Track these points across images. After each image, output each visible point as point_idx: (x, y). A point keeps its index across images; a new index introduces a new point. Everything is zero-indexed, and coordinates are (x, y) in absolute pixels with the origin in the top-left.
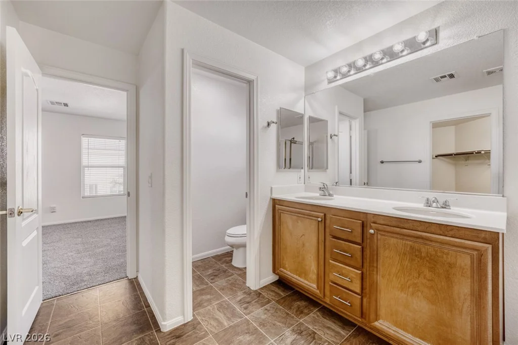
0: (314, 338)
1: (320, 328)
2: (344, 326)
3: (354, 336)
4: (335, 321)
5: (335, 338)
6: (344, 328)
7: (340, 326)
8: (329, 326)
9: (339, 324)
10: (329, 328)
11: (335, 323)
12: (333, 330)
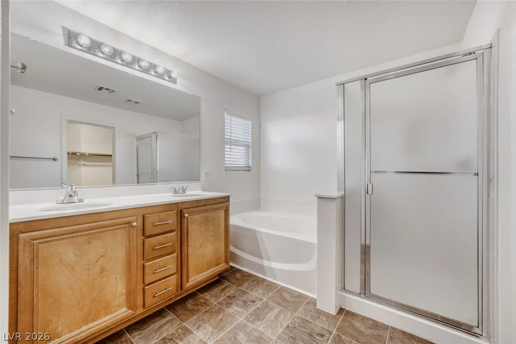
0: (172, 339)
1: (159, 334)
2: (162, 316)
3: (175, 312)
4: (153, 321)
5: (174, 324)
6: (164, 317)
7: (160, 319)
8: (158, 327)
9: (157, 319)
10: (160, 327)
11: (154, 322)
12: (165, 324)
